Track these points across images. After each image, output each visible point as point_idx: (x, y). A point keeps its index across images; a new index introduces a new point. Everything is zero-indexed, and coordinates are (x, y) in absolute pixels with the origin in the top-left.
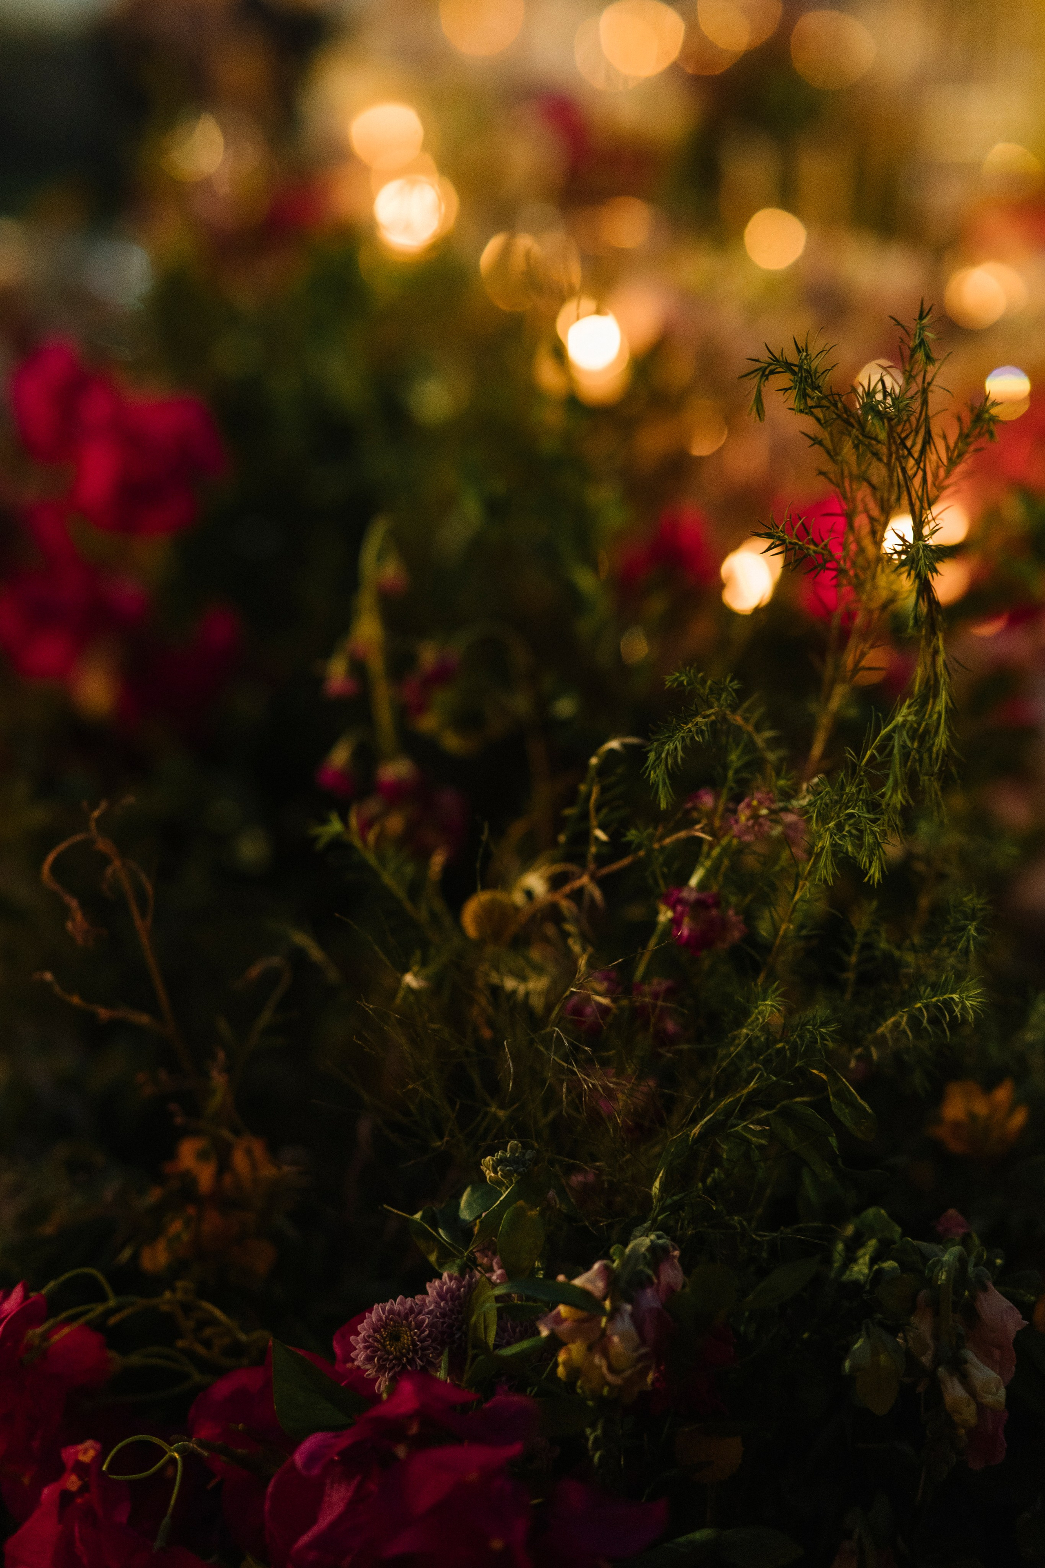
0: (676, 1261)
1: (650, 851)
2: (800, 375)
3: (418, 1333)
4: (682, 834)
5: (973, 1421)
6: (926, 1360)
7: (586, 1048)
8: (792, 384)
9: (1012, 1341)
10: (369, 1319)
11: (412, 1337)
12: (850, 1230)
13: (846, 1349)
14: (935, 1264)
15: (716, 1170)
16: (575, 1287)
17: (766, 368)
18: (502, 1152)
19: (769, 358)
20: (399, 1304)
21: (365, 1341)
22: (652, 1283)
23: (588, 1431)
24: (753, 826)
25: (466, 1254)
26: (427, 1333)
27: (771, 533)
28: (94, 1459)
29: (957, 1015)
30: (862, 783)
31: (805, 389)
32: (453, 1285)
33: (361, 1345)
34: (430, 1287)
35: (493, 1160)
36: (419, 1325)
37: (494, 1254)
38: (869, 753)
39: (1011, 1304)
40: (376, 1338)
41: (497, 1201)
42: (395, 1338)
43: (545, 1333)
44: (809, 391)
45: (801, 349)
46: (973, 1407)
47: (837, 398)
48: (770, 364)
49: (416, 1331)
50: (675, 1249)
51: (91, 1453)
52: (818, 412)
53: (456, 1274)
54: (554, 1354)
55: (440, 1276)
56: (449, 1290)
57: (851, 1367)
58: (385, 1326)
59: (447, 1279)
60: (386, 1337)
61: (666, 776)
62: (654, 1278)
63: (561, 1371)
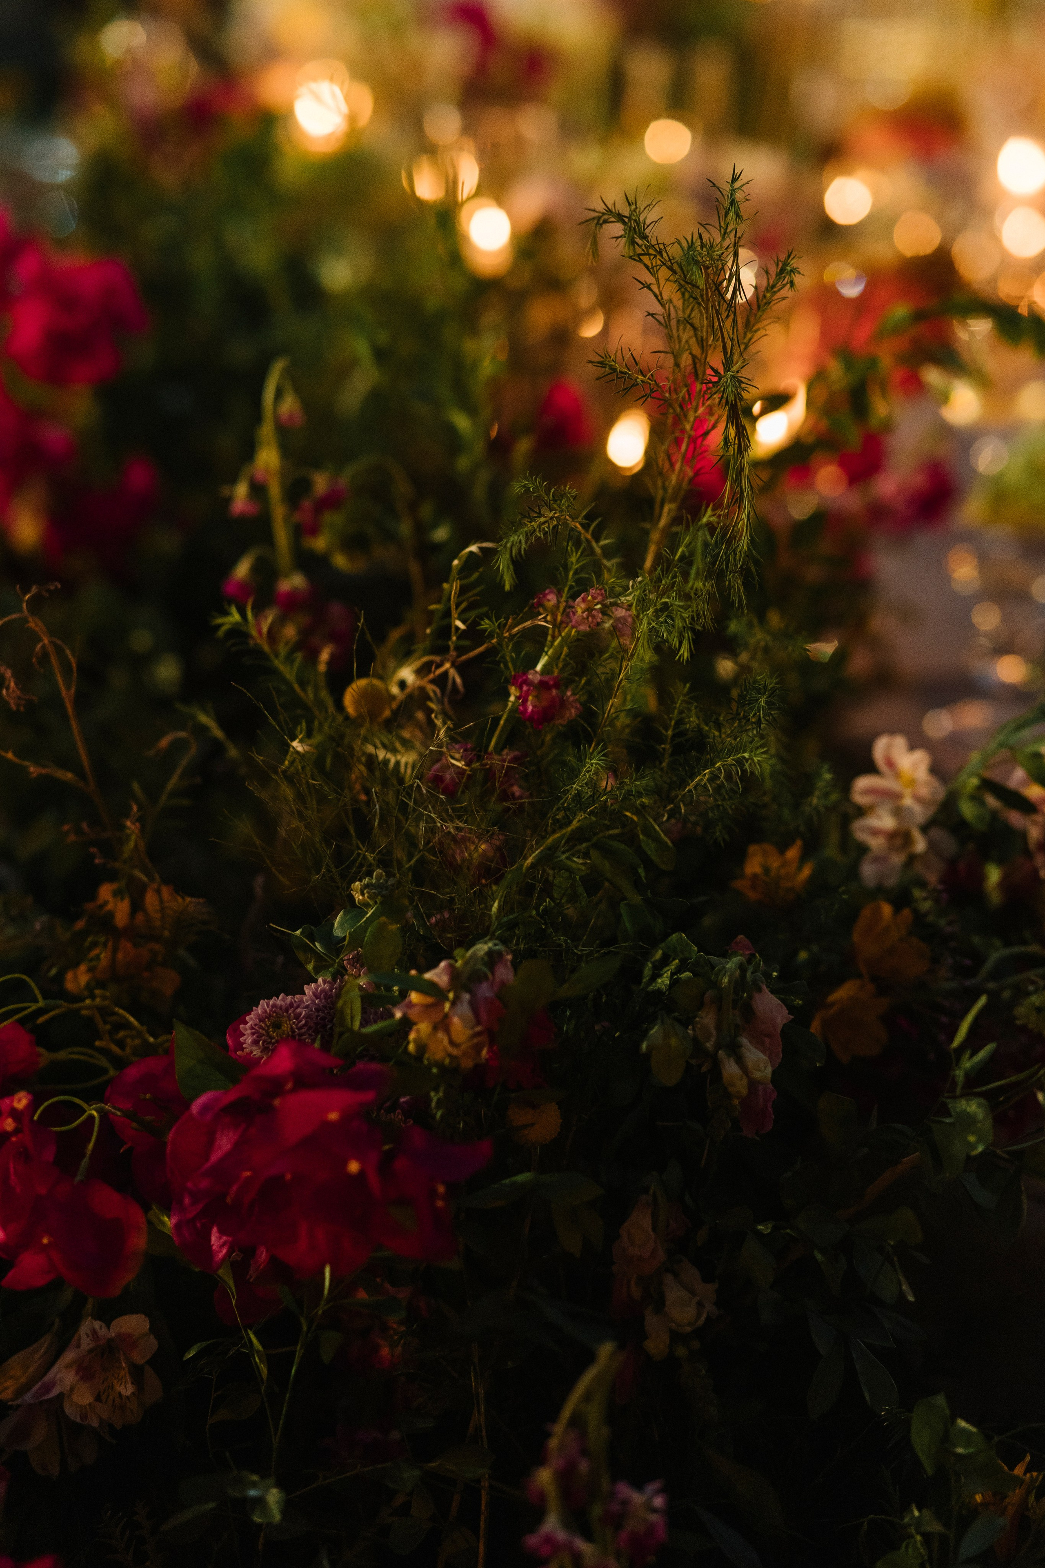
0: (509, 964)
1: (501, 638)
2: (629, 224)
3: (296, 1022)
4: (528, 623)
5: (744, 1091)
6: (709, 1045)
7: (441, 796)
8: (623, 233)
9: (779, 1032)
10: (257, 1012)
11: (291, 1025)
12: (659, 954)
13: (644, 1034)
14: (720, 971)
15: (548, 900)
16: (425, 980)
17: (600, 218)
18: (368, 879)
19: (605, 209)
20: (281, 1000)
21: (252, 1028)
22: (487, 978)
23: (432, 1094)
24: (587, 618)
25: (337, 961)
26: (303, 1022)
27: (603, 361)
28: (27, 1107)
29: (746, 769)
30: (675, 577)
31: (633, 238)
32: (326, 986)
33: (249, 1031)
34: (307, 988)
35: (361, 885)
36: (297, 1016)
37: (362, 966)
38: (681, 550)
39: (780, 1003)
40: (262, 1026)
41: (364, 918)
42: (277, 1026)
43: (398, 1015)
44: (638, 240)
45: (631, 202)
46: (745, 1081)
47: (662, 246)
48: (604, 214)
49: (294, 1021)
50: (508, 954)
51: (24, 1102)
52: (646, 259)
53: (329, 979)
54: (407, 1034)
55: (316, 981)
56: (323, 991)
57: (648, 1047)
58: (269, 1017)
59: (321, 982)
60: (270, 1025)
61: (510, 562)
62: (489, 975)
63: (411, 1047)
